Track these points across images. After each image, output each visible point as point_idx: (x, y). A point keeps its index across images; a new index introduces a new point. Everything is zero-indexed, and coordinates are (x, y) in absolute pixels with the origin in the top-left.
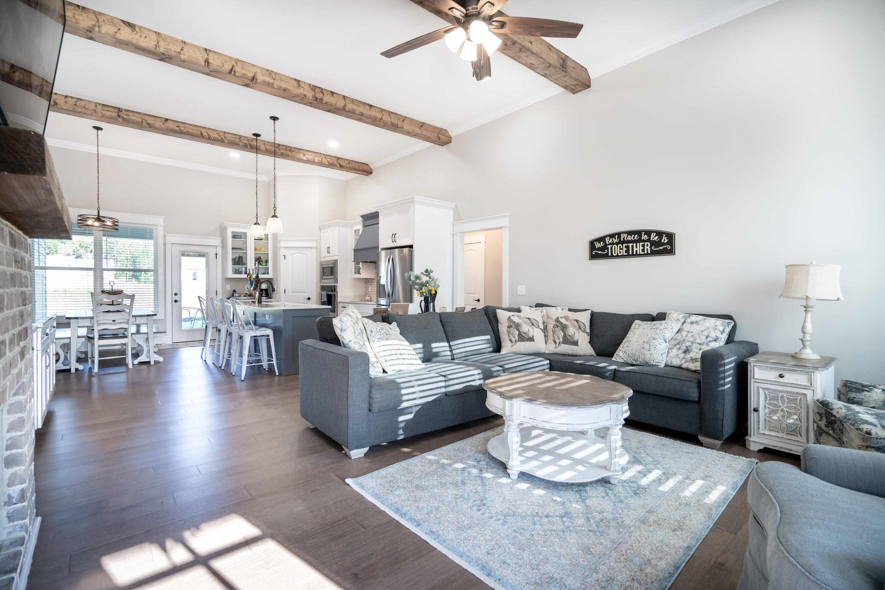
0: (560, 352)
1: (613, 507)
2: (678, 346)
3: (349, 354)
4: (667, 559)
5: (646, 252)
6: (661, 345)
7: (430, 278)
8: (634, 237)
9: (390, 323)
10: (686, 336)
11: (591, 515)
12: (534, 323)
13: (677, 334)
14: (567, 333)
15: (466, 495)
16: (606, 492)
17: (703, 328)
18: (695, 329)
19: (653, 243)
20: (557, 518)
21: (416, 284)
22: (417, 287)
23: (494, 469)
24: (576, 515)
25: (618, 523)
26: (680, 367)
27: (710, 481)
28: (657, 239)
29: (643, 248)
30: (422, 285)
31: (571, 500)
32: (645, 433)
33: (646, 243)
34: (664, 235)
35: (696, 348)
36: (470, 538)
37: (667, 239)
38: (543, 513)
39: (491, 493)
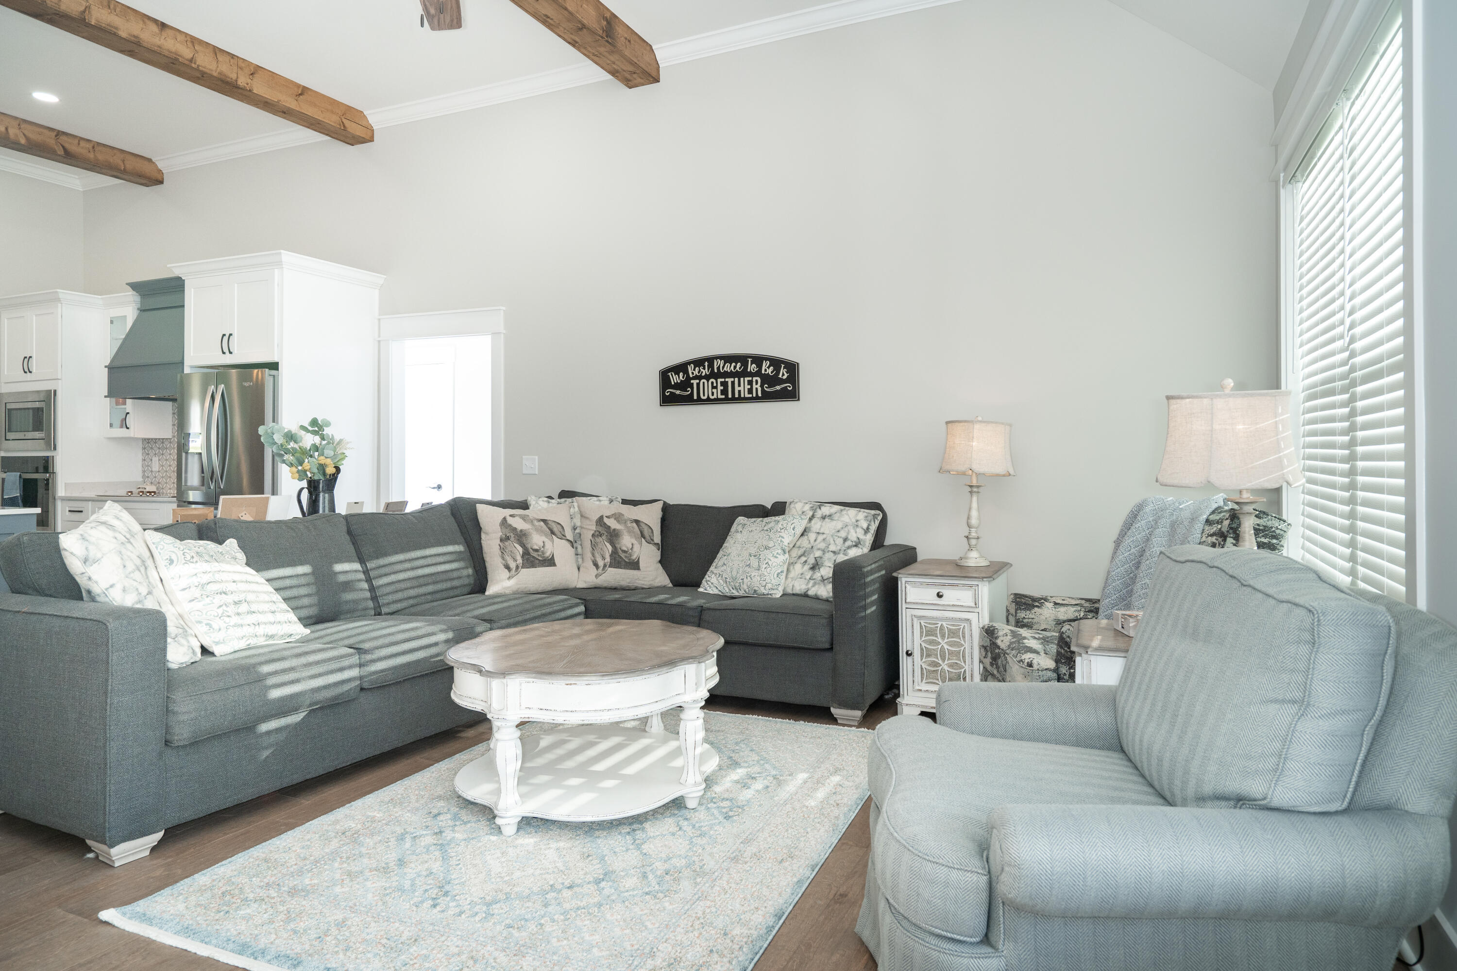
0: (605, 585)
1: (688, 847)
2: (803, 559)
3: (108, 615)
4: (766, 907)
5: (754, 395)
6: (777, 557)
7: (323, 439)
8: (735, 367)
9: (220, 542)
10: (815, 541)
11: (651, 868)
12: (556, 529)
13: (801, 538)
14: (618, 546)
15: (407, 884)
16: (678, 825)
17: (839, 525)
18: (828, 527)
19: (767, 380)
20: (589, 886)
21: (287, 451)
22: (289, 457)
23: (469, 825)
24: (622, 874)
25: (695, 871)
26: (805, 595)
27: (841, 775)
28: (772, 372)
29: (749, 387)
30: (302, 455)
31: (616, 850)
32: (751, 716)
33: (755, 379)
34: (783, 365)
35: (829, 559)
36: (415, 961)
37: (787, 373)
38: (563, 884)
39: (461, 869)
